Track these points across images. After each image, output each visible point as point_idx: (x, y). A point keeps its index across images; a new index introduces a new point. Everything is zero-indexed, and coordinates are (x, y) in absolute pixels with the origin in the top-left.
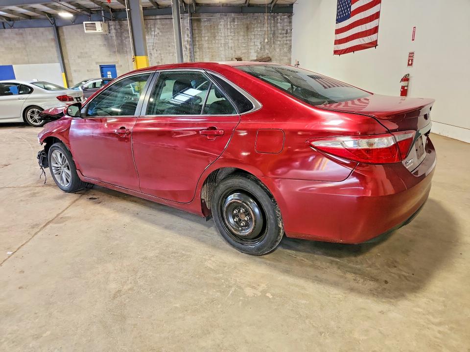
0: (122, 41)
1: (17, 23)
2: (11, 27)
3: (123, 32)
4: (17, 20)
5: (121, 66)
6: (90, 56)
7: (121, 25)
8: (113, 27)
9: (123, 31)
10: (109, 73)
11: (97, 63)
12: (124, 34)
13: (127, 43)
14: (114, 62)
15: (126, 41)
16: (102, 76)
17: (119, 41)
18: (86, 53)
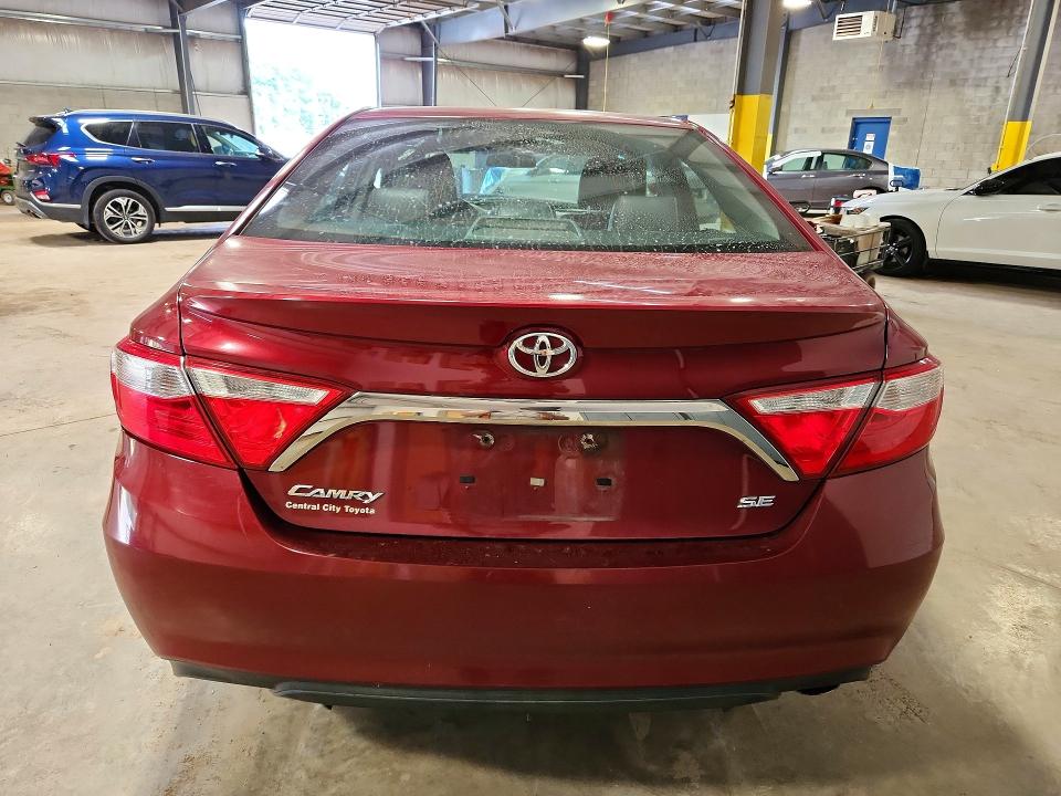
0: (927, 57)
1: (719, 29)
2: (708, 37)
3: (939, 34)
4: (721, 22)
5: (905, 120)
6: (838, 97)
7: (937, 17)
8: (914, 23)
9: (939, 29)
10: (871, 137)
11: (848, 112)
12: (939, 38)
13: (939, 60)
14: (889, 110)
15: (937, 57)
16: (852, 144)
17: (920, 58)
18: (833, 88)
